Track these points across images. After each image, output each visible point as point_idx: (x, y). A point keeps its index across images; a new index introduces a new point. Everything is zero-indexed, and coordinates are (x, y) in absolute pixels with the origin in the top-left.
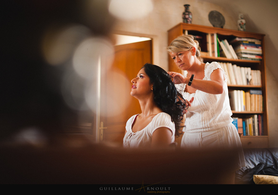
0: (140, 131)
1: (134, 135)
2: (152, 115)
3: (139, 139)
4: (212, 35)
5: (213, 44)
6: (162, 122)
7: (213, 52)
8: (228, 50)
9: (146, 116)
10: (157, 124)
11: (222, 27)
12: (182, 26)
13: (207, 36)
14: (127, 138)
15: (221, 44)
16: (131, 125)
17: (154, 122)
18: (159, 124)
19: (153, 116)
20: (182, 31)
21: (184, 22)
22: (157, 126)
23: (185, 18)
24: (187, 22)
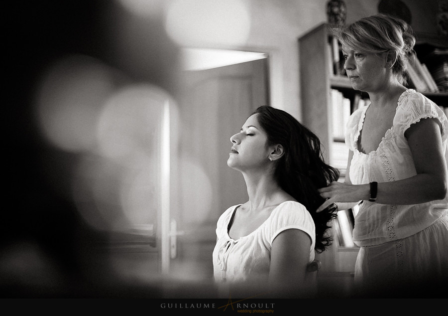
0: (245, 237)
1: (235, 243)
2: (268, 206)
3: (245, 253)
6: (290, 218)
8: (419, 73)
9: (257, 207)
10: (282, 222)
12: (325, 29)
14: (221, 251)
16: (227, 226)
17: (275, 219)
18: (284, 222)
19: (272, 208)
20: (326, 40)
21: (329, 21)
22: (281, 226)
23: (331, 14)
24: (337, 20)
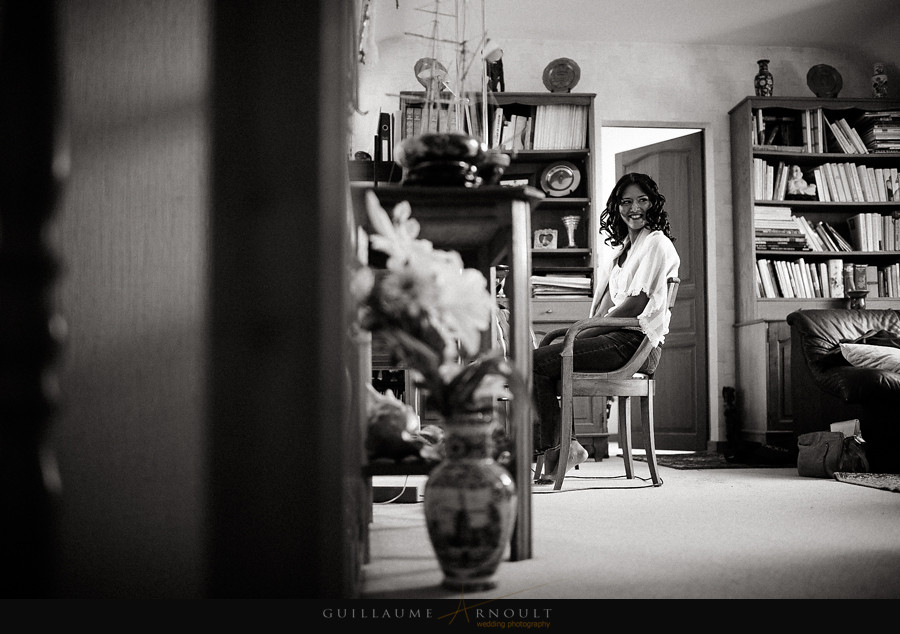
4: (813, 113)
5: (814, 129)
7: (815, 145)
8: (848, 137)
11: (835, 96)
12: (750, 102)
13: (803, 115)
15: (834, 127)
21: (758, 94)
23: (758, 87)
24: (764, 93)
